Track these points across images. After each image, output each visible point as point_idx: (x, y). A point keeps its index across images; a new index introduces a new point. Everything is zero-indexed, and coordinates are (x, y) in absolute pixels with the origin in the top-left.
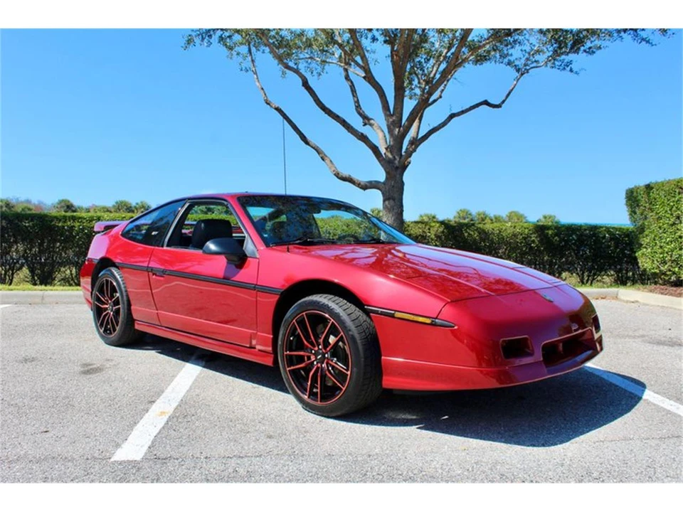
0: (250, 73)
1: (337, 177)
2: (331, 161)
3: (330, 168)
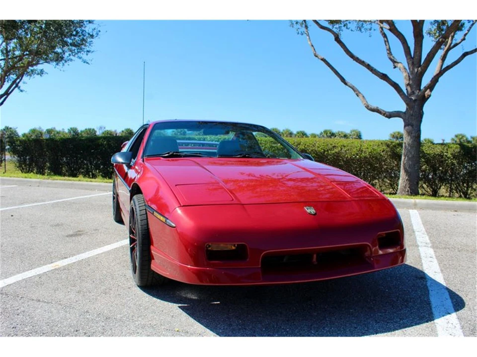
0: (305, 35)
1: (368, 109)
2: (363, 97)
3: (362, 102)
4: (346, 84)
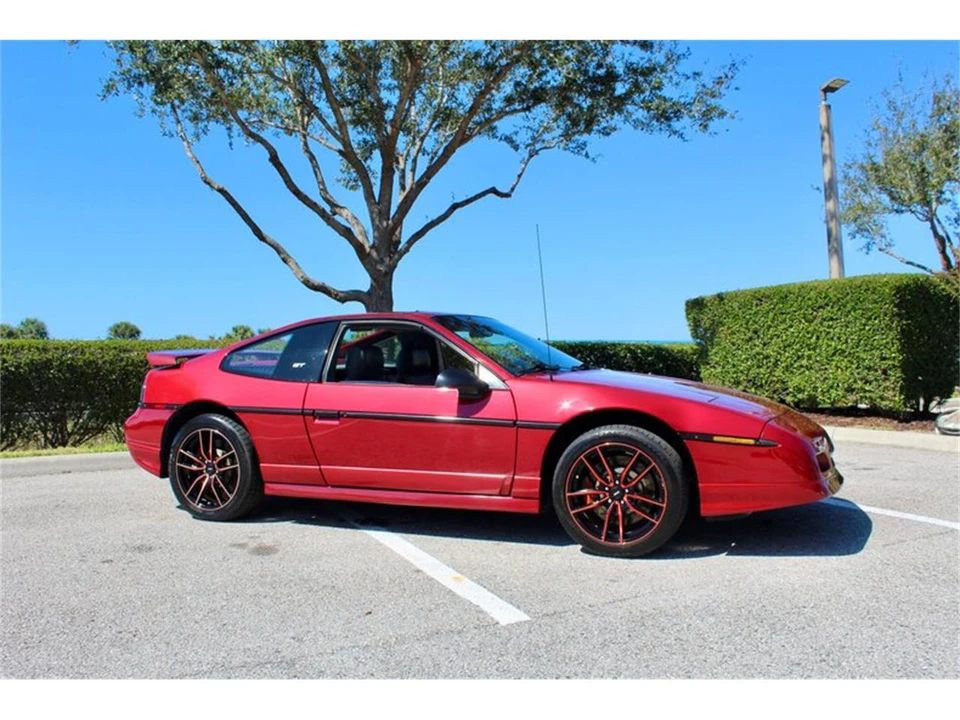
1: (309, 287)
2: (297, 264)
3: (296, 273)
4: (262, 238)
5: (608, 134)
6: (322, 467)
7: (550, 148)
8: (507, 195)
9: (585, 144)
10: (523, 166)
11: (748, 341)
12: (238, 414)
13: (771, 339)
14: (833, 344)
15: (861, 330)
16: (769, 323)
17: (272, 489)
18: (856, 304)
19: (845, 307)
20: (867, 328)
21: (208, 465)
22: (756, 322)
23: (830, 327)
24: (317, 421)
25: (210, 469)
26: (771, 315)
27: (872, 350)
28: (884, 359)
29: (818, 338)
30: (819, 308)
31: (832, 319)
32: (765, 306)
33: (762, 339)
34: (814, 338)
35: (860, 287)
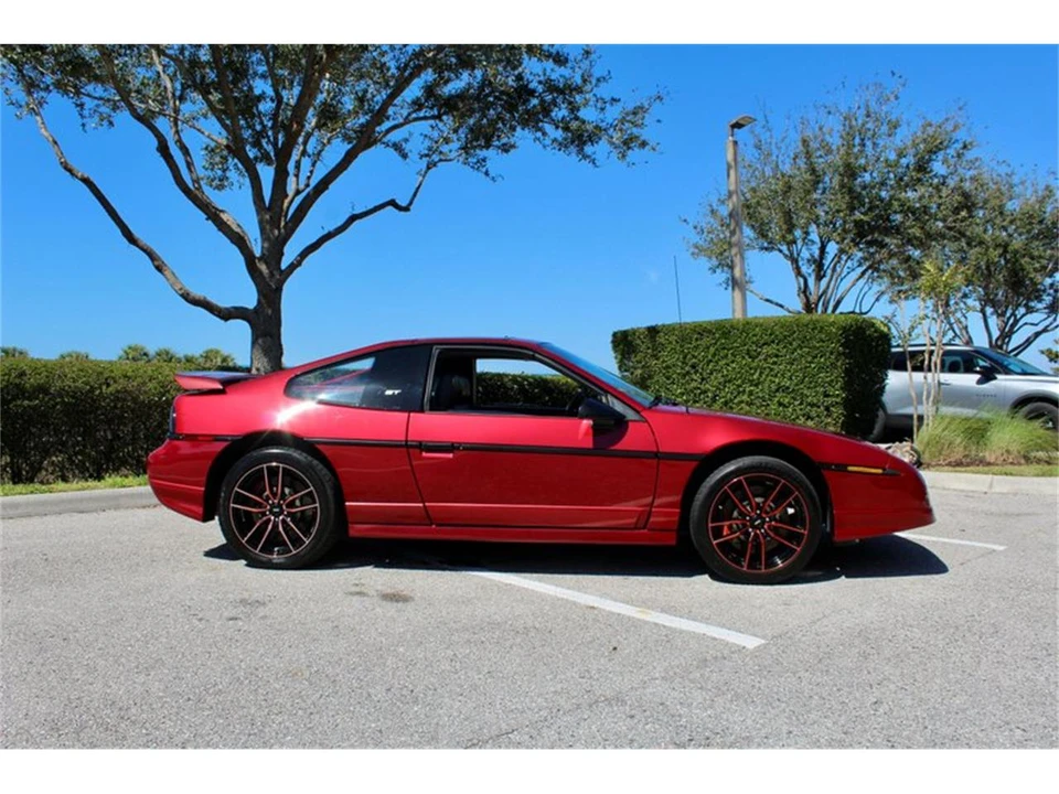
1: (186, 299)
2: (174, 274)
3: (173, 285)
4: (132, 239)
5: (507, 151)
6: (427, 504)
7: (450, 160)
8: (406, 209)
9: (484, 160)
10: (421, 178)
11: (684, 376)
12: (317, 446)
13: (711, 373)
14: (777, 380)
15: (806, 367)
16: (710, 357)
17: (357, 530)
18: (803, 342)
19: (791, 344)
20: (813, 366)
21: (273, 506)
22: (694, 357)
23: (775, 363)
24: (424, 454)
25: (275, 510)
26: (712, 350)
27: (815, 387)
28: (826, 395)
29: (761, 373)
30: (764, 344)
31: (777, 356)
32: (706, 341)
33: (701, 374)
34: (757, 374)
35: (807, 326)
